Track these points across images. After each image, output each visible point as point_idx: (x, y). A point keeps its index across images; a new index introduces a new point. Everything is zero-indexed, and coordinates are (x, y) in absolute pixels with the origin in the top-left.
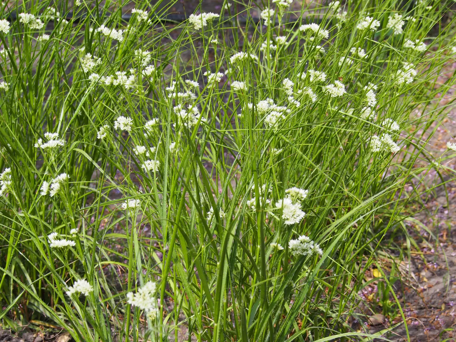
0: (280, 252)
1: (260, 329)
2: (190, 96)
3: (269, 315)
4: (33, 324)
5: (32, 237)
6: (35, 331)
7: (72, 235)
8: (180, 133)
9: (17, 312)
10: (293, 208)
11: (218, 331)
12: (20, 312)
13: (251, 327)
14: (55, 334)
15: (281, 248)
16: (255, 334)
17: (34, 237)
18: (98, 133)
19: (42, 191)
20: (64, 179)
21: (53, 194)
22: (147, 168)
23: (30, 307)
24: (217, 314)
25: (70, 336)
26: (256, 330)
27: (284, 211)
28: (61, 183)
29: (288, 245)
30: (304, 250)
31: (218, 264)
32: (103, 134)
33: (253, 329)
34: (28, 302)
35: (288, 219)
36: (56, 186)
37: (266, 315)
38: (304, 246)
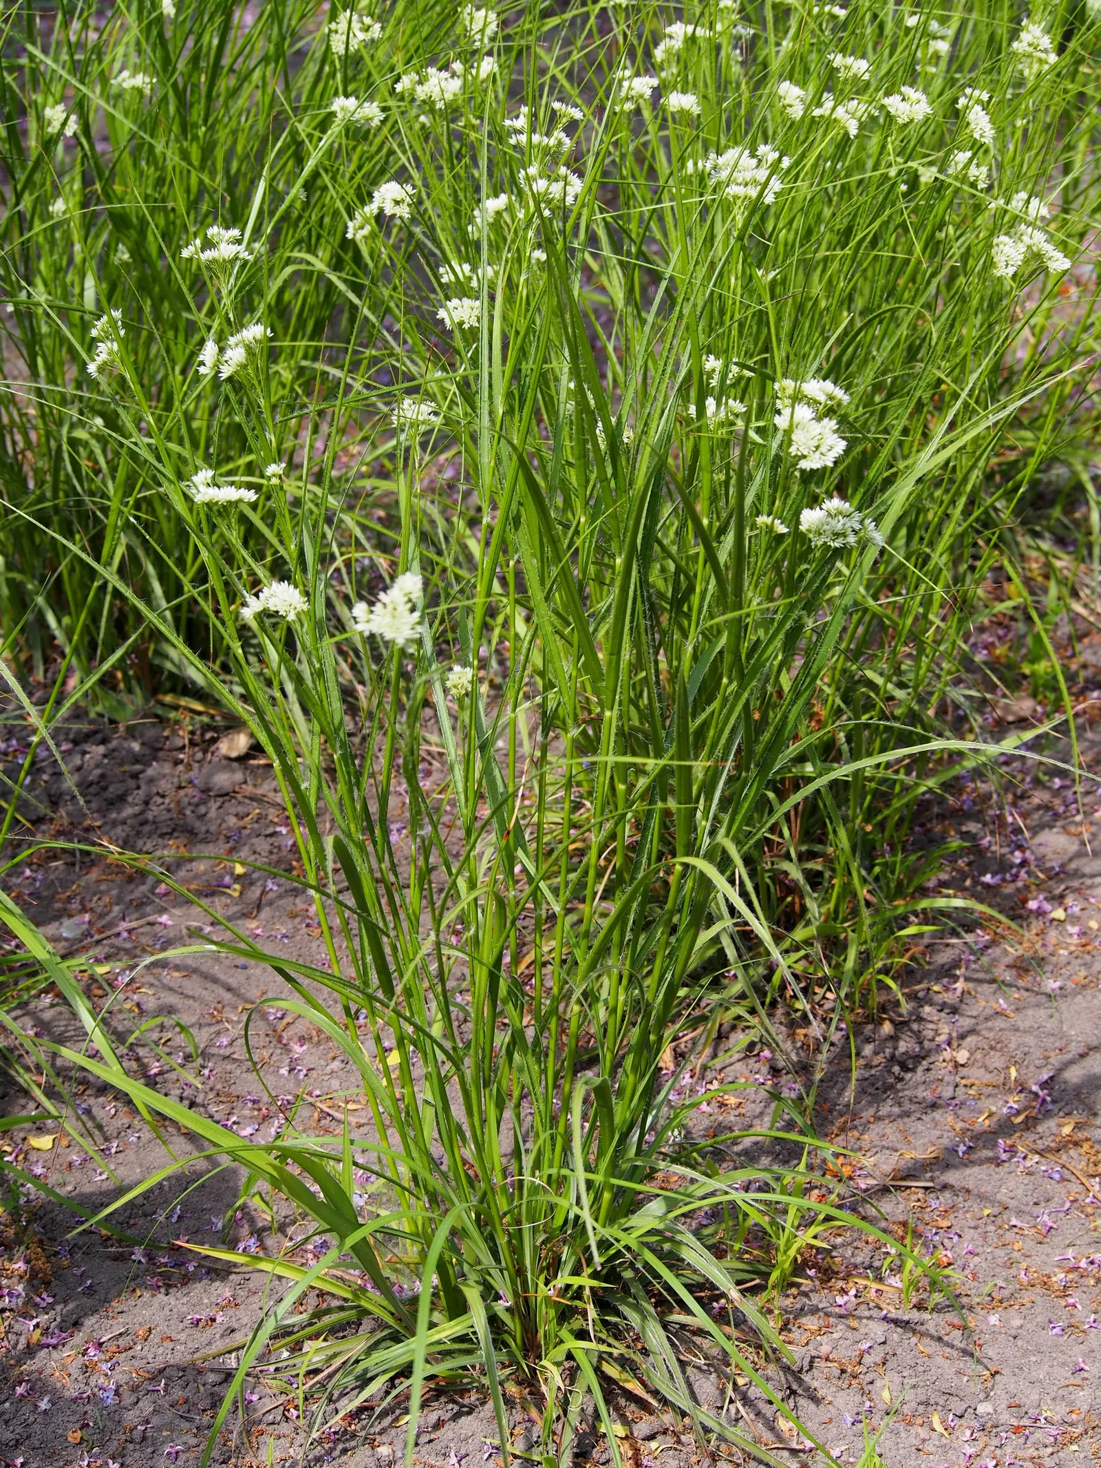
0: (780, 538)
1: (722, 731)
2: (560, 143)
3: (746, 695)
4: (163, 705)
5: (166, 484)
6: (168, 720)
7: (269, 479)
8: (531, 234)
9: (125, 674)
10: (816, 428)
11: (614, 730)
12: (131, 673)
13: (698, 721)
14: (215, 729)
15: (782, 529)
16: (709, 742)
17: (171, 482)
18: (350, 224)
19: (202, 363)
20: (258, 337)
21: (226, 372)
22: (451, 319)
23: (157, 661)
24: (611, 687)
25: (252, 735)
26: (711, 733)
27: (794, 437)
28: (249, 350)
29: (798, 523)
30: (837, 535)
31: (619, 561)
32: (362, 228)
33: (705, 726)
34: (152, 647)
35: (804, 457)
36: (236, 355)
37: (738, 695)
38: (839, 523)
